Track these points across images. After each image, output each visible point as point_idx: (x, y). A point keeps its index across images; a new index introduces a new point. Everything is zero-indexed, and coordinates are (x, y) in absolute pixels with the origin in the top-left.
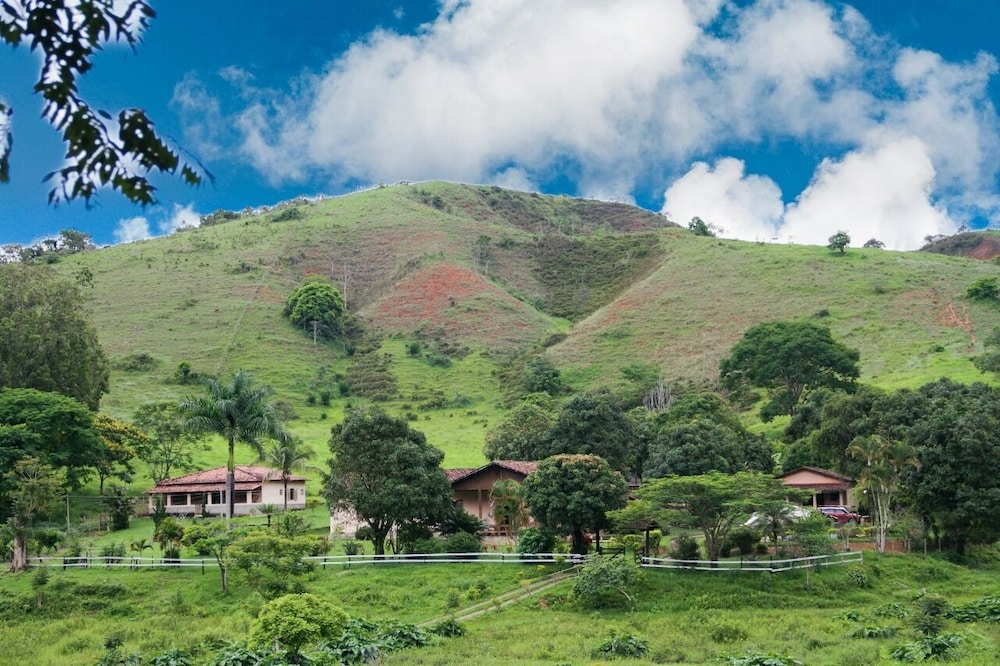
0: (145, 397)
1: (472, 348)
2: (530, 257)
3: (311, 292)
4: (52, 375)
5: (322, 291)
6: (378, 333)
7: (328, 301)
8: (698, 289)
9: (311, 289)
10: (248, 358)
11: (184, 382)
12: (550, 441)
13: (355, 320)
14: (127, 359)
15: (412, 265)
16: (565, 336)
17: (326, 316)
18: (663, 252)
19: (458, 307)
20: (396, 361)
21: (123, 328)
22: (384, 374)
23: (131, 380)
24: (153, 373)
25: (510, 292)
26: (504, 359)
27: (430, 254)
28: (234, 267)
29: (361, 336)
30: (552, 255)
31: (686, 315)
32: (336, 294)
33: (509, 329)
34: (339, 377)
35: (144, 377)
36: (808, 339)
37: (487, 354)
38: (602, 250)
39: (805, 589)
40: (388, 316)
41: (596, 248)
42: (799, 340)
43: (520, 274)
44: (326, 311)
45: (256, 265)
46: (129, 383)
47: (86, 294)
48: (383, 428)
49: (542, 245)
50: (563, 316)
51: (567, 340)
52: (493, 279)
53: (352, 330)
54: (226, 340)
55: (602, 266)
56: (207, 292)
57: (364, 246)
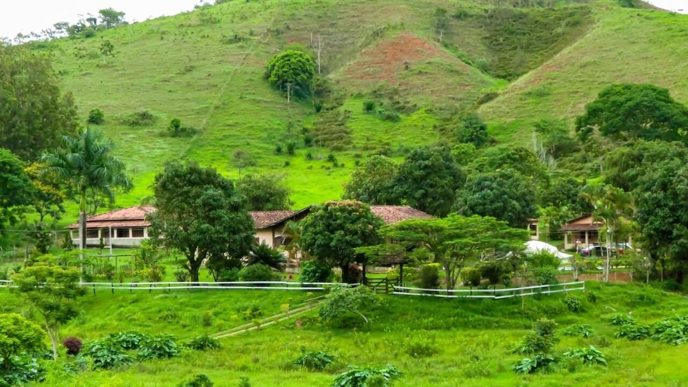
0: (142, 148)
1: (419, 105)
2: (481, 27)
3: (286, 58)
4: (29, 131)
5: (296, 58)
6: (342, 93)
7: (300, 66)
8: (614, 54)
9: (287, 56)
10: (230, 115)
11: (175, 135)
12: (393, 187)
13: (325, 82)
14: (131, 116)
15: (376, 34)
16: (496, 95)
17: (299, 78)
18: (592, 22)
19: (411, 71)
20: (353, 117)
21: (133, 90)
22: (342, 127)
23: (133, 133)
24: (151, 127)
25: (459, 57)
26: (447, 115)
27: (393, 24)
28: (229, 38)
29: (329, 95)
30: (499, 25)
31: (598, 77)
32: (308, 60)
33: (453, 89)
34: (305, 130)
35: (143, 131)
36: (646, 98)
37: (431, 110)
38: (543, 20)
39: (520, 313)
40: (353, 78)
41: (538, 18)
42: (639, 99)
43: (471, 41)
44: (299, 75)
45: (247, 36)
46: (131, 136)
47: (108, 63)
48: (193, 177)
49: (491, 17)
50: (504, 77)
51: (498, 99)
52: (446, 46)
53: (321, 91)
54: (214, 99)
55: (541, 34)
56: (204, 59)
57: (340, 18)
